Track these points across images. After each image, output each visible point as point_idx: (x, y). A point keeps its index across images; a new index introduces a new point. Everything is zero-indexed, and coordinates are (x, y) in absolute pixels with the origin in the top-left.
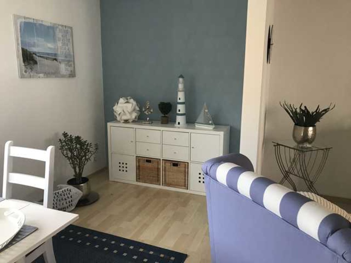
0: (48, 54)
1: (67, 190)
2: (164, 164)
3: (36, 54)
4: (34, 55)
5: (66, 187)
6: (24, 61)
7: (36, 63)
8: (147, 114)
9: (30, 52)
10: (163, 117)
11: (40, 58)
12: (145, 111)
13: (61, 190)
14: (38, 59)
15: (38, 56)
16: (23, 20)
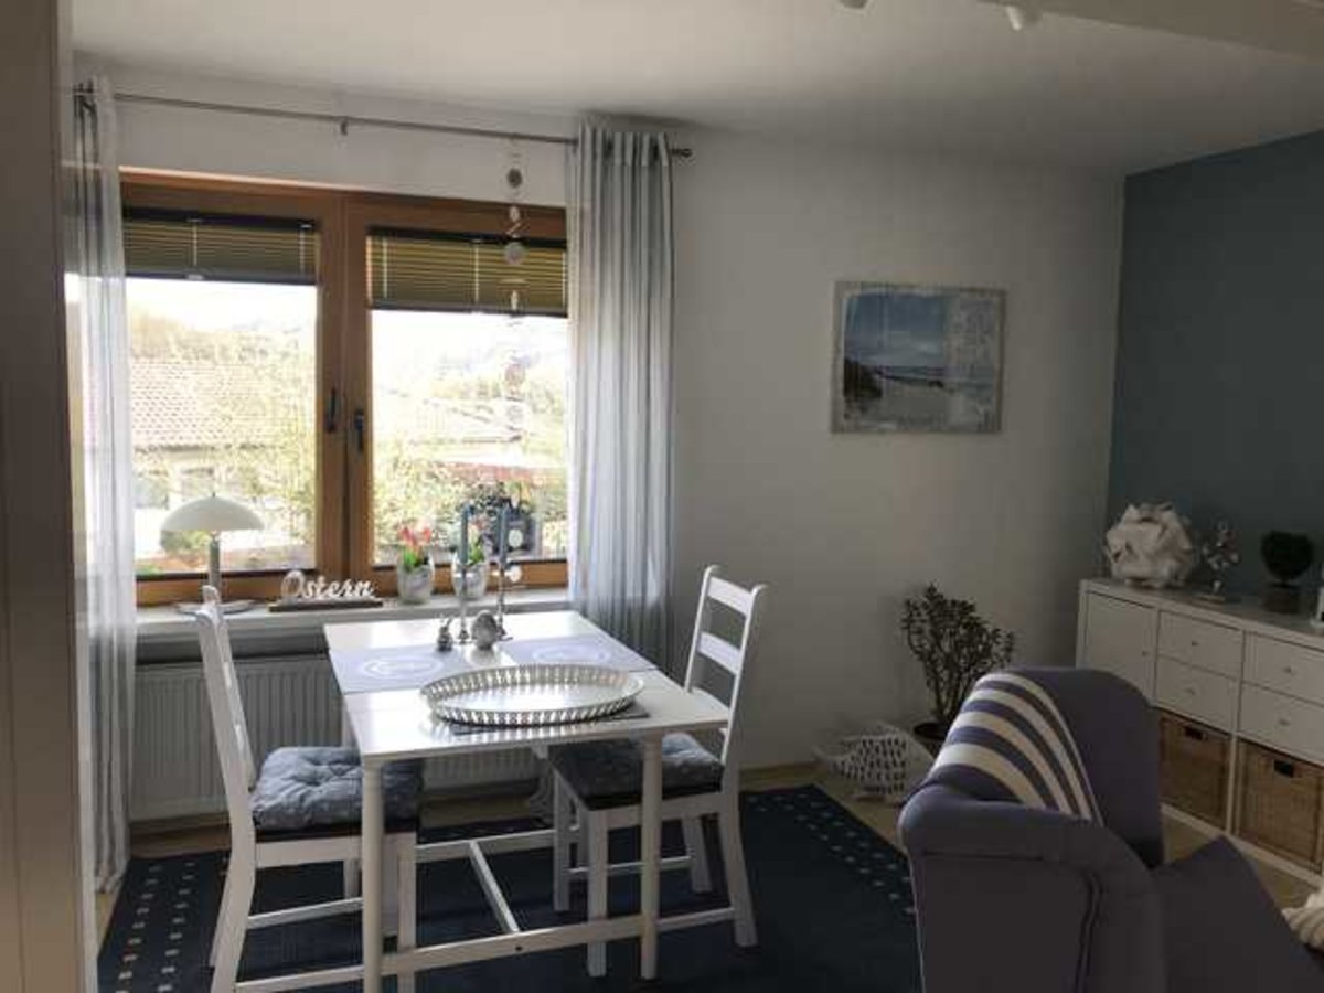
0: (916, 370)
1: (896, 742)
2: (1242, 756)
3: (880, 373)
4: (877, 377)
5: (894, 732)
6: (846, 391)
7: (877, 393)
8: (1215, 566)
9: (864, 368)
10: (1276, 585)
11: (892, 382)
12: (1210, 556)
13: (881, 738)
14: (883, 383)
15: (888, 377)
16: (858, 292)
